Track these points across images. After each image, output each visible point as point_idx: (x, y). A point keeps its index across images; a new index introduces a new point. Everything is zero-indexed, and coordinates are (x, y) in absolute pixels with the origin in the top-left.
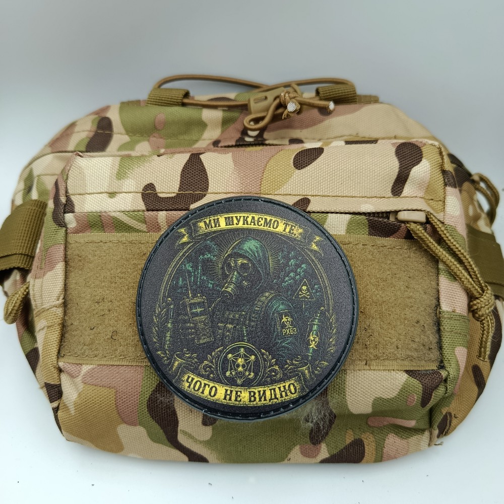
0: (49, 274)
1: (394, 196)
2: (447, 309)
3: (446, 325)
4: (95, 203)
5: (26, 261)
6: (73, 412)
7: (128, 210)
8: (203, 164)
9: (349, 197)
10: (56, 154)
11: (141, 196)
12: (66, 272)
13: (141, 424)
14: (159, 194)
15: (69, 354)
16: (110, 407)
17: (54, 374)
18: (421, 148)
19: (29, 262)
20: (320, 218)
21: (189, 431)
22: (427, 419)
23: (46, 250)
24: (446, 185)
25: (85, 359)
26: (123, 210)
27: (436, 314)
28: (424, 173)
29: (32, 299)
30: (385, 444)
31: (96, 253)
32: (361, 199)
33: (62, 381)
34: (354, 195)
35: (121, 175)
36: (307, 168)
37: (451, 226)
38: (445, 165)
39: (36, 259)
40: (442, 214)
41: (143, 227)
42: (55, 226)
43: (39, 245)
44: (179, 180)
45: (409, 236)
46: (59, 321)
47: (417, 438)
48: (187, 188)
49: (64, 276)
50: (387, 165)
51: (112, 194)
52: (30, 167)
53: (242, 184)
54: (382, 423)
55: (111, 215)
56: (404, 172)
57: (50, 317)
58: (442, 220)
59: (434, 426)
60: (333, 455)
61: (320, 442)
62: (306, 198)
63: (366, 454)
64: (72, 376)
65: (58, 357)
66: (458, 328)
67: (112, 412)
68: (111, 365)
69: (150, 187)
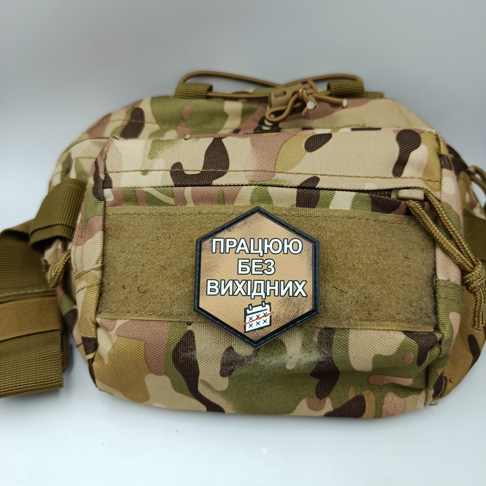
0: (89, 241)
1: (395, 176)
2: (443, 278)
3: (442, 293)
4: (130, 179)
5: (67, 231)
6: (106, 362)
7: (158, 186)
8: (224, 146)
9: (354, 177)
10: (93, 140)
11: (170, 173)
12: (104, 240)
13: (166, 374)
14: (185, 172)
15: (106, 311)
16: (140, 357)
17: (92, 329)
18: (420, 135)
19: (70, 233)
20: (328, 195)
21: (208, 380)
22: (423, 379)
23: (86, 221)
24: (442, 167)
25: (119, 314)
26: (154, 186)
27: (433, 282)
28: (422, 156)
29: (73, 263)
30: (384, 401)
31: (131, 223)
32: (365, 179)
33: (98, 335)
34: (358, 176)
35: (152, 155)
36: (316, 151)
37: (447, 204)
38: (441, 150)
39: (77, 229)
40: (439, 193)
41: (171, 201)
42: (96, 200)
43: (80, 217)
44: (203, 160)
45: (408, 212)
46: (97, 282)
47: (414, 398)
48: (210, 166)
49: (102, 243)
50: (389, 149)
51: (145, 172)
52: (68, 151)
53: (259, 163)
54: (382, 382)
55: (144, 190)
56: (403, 155)
57: (90, 278)
58: (439, 197)
59: (430, 386)
60: (337, 409)
61: (325, 397)
62: (315, 177)
63: (366, 409)
64: (107, 330)
65: (96, 314)
66: (453, 296)
67: (141, 362)
68: (142, 320)
69: (178, 165)
